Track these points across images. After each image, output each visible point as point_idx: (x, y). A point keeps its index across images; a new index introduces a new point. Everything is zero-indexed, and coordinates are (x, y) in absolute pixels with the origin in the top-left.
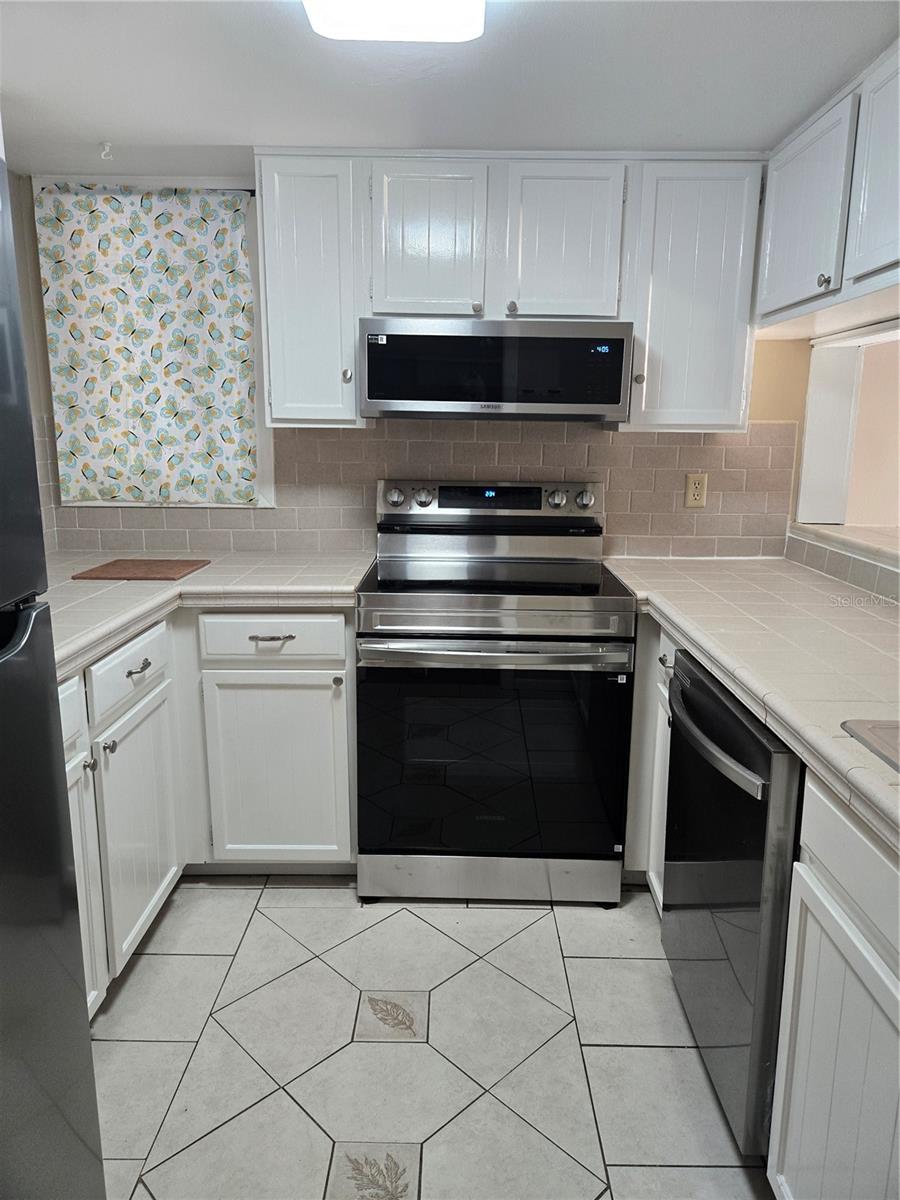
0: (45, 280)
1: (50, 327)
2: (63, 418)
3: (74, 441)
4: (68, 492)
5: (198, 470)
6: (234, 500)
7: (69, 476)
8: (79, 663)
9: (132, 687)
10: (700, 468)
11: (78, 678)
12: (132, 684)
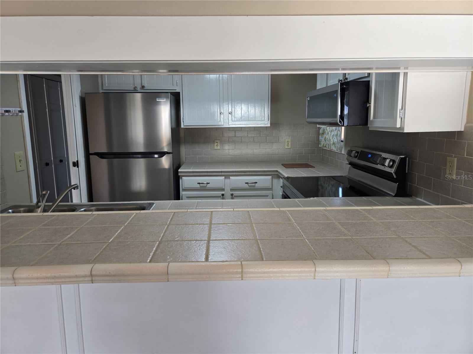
4: (321, 144)
5: (335, 140)
6: (339, 150)
8: (223, 174)
9: (248, 186)
10: (453, 154)
11: (224, 177)
12: (247, 185)
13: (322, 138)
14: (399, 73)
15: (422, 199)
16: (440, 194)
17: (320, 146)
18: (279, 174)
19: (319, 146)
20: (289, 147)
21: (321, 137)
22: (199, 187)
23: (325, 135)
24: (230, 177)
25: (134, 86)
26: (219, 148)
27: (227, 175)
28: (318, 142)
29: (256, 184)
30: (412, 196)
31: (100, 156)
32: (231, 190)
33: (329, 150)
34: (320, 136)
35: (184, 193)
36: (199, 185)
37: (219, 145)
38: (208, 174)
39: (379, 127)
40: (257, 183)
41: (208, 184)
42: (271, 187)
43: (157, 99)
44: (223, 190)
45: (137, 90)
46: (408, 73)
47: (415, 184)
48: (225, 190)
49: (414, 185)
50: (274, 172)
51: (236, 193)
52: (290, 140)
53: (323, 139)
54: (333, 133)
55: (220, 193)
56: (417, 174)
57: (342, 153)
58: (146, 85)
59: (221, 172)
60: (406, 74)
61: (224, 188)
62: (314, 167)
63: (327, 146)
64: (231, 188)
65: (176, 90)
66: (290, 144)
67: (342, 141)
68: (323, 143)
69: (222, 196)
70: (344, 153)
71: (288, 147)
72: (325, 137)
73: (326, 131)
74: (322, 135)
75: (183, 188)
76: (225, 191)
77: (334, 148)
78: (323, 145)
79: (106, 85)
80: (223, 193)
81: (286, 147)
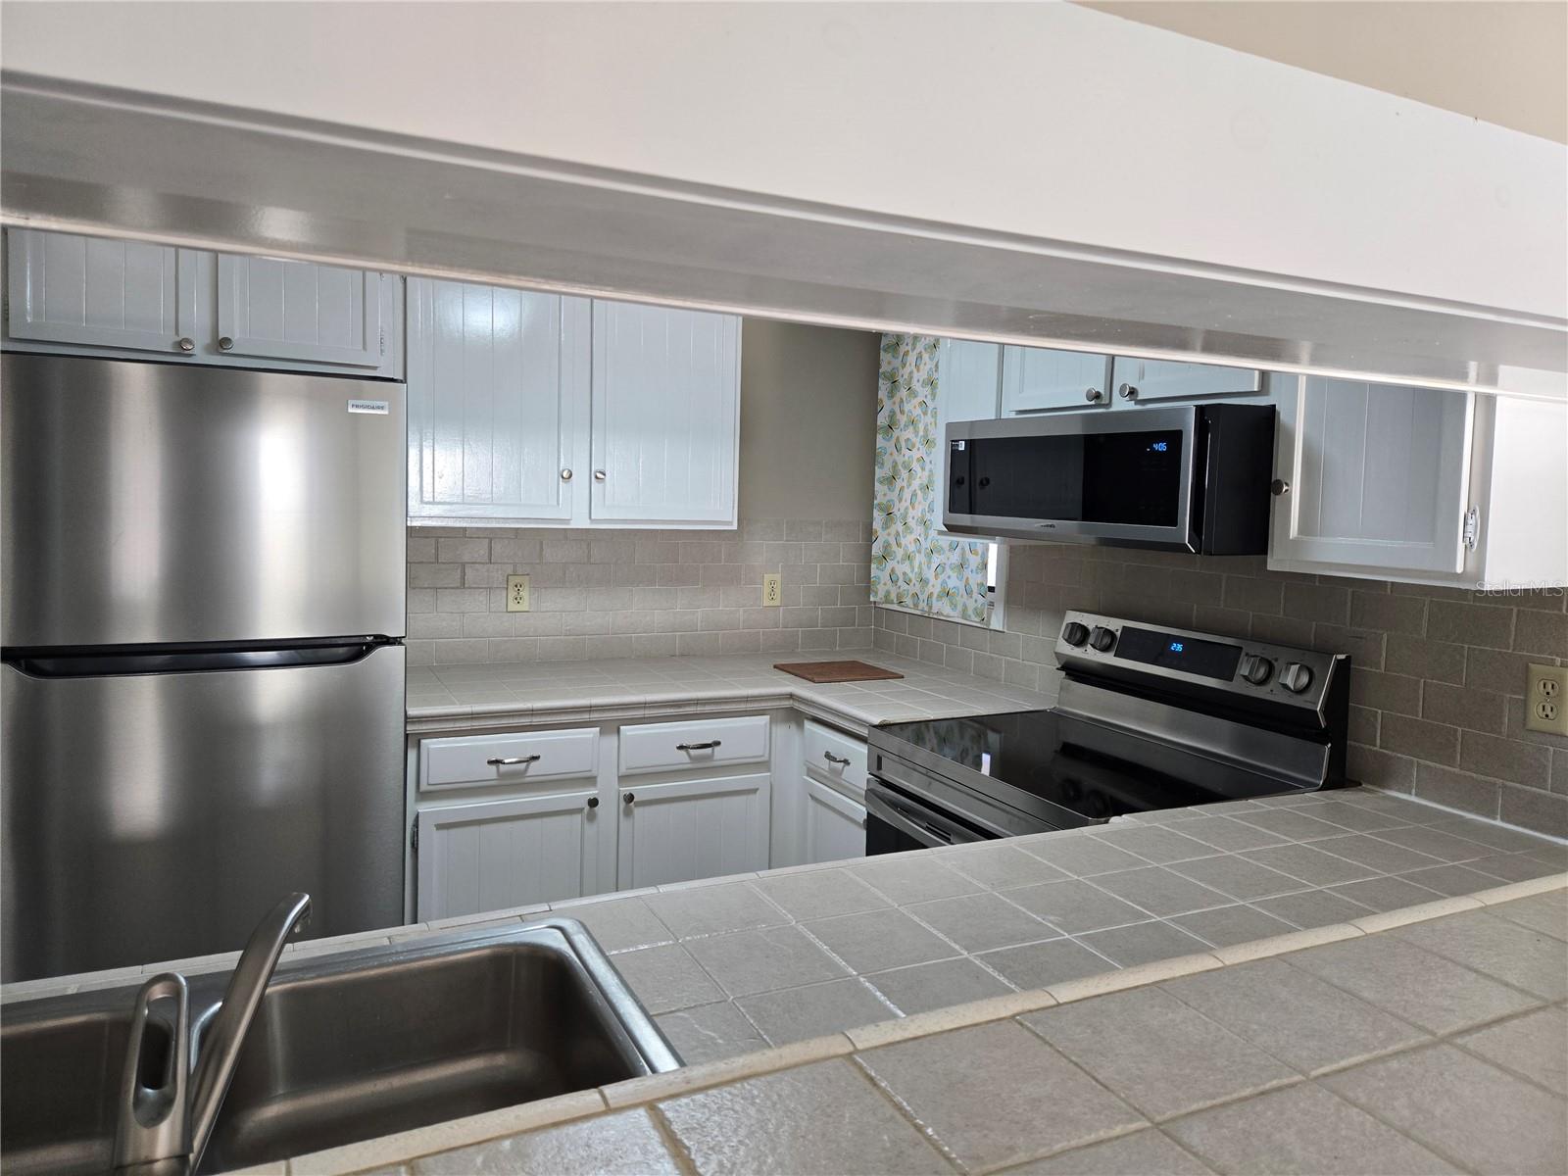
0: (881, 400)
1: (880, 441)
2: (880, 525)
3: (887, 546)
4: (876, 593)
5: (954, 582)
6: (973, 618)
7: (879, 578)
8: (595, 716)
9: (687, 760)
10: (1557, 655)
11: (598, 729)
12: (687, 757)
13: (879, 573)
14: (1461, 397)
15: (1410, 794)
16: (1500, 781)
17: (872, 599)
18: (797, 705)
19: (869, 597)
20: (777, 602)
21: (877, 568)
22: (495, 777)
23: (890, 564)
24: (622, 728)
25: (177, 333)
26: (524, 606)
27: (609, 720)
28: (867, 584)
29: (717, 749)
30: (1360, 784)
31: (23, 662)
32: (624, 779)
33: (919, 613)
34: (873, 566)
35: (424, 808)
36: (493, 768)
37: (524, 593)
38: (536, 720)
39: (1330, 565)
40: (718, 743)
41: (534, 764)
42: (766, 758)
43: (351, 402)
44: (590, 780)
45: (191, 355)
46: (1498, 398)
47: (1375, 746)
48: (599, 779)
49: (1368, 746)
50: (780, 699)
51: (641, 790)
52: (778, 577)
53: (884, 576)
54: (936, 559)
55: (581, 795)
56: (1380, 711)
57: (991, 627)
58: (236, 336)
59: (590, 709)
60: (1489, 401)
61: (594, 773)
62: (903, 677)
63: (908, 601)
64: (623, 771)
65: (375, 368)
66: (778, 591)
67: (991, 589)
68: (886, 588)
69: (587, 808)
70: (1001, 629)
71: (772, 603)
72: (893, 570)
73: (894, 547)
74: (880, 563)
75: (424, 787)
76: (599, 785)
77: (944, 609)
78: (886, 597)
79: (24, 317)
80: (591, 793)
81: (766, 602)
